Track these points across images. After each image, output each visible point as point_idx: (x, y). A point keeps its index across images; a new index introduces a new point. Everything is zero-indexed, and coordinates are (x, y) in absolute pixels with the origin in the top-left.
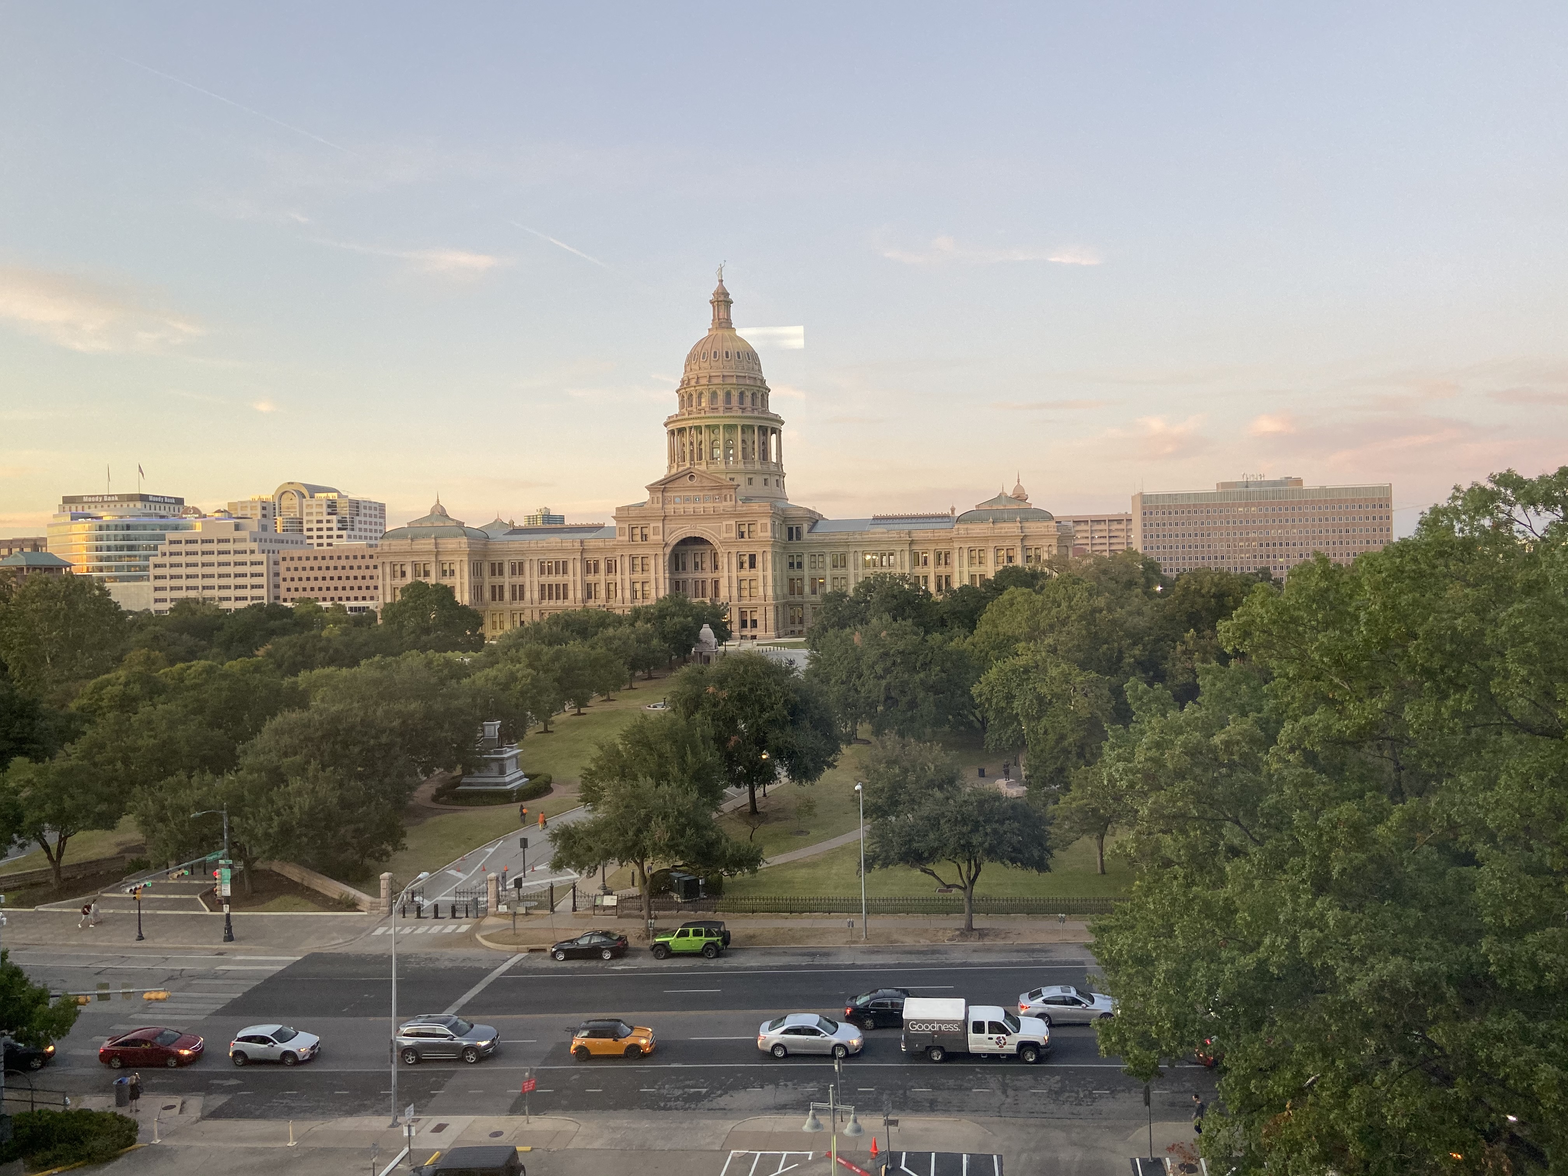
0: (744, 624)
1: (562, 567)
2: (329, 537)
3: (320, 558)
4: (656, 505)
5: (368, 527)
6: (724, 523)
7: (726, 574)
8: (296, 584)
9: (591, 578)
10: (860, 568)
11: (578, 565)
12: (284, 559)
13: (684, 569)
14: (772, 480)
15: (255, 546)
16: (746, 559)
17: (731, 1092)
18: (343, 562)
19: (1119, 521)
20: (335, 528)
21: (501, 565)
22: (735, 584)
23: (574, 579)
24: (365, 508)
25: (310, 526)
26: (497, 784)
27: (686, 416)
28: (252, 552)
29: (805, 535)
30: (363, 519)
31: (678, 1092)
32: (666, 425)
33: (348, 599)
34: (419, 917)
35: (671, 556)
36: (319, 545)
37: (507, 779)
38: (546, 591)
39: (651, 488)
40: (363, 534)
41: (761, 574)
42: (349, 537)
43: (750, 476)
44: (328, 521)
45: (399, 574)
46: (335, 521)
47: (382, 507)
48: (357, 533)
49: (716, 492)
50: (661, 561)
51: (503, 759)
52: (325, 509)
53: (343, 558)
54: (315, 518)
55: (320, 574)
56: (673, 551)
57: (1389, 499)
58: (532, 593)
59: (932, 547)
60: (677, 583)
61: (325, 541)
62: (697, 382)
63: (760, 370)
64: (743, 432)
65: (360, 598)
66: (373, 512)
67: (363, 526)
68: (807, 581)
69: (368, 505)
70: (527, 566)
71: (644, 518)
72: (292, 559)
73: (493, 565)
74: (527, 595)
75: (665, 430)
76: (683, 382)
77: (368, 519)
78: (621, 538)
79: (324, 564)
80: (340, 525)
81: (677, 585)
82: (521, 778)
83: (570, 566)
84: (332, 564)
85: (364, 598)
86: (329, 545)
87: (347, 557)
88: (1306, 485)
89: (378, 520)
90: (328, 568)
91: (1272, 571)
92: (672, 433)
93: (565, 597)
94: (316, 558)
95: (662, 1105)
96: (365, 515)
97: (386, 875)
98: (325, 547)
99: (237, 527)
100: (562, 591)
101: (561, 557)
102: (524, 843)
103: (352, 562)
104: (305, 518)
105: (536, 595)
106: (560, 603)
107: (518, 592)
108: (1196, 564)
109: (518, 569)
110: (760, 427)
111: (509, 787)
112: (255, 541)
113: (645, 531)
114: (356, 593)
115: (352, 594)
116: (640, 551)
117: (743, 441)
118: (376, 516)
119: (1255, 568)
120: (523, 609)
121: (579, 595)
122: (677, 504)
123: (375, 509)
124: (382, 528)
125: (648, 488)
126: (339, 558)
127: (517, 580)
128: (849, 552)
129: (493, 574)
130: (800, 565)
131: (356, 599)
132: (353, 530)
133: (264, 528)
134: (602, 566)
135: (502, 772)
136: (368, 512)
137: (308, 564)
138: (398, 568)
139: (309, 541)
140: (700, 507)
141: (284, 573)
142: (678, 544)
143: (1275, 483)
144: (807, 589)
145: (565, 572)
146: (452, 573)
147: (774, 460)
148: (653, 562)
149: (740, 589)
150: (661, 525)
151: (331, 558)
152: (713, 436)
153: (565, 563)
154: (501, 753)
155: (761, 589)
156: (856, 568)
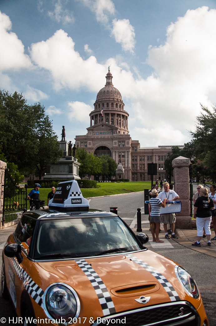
4: (90, 135)
6: (114, 141)
14: (126, 133)
16: (121, 154)
27: (98, 111)
35: (94, 153)
39: (88, 129)
41: (126, 159)
49: (111, 131)
62: (102, 100)
68: (138, 165)
75: (89, 116)
92: (92, 116)
113: (86, 144)
122: (98, 135)
128: (153, 156)
130: (136, 160)
140: (106, 136)
150: (91, 142)
155: (126, 165)
156: (156, 161)
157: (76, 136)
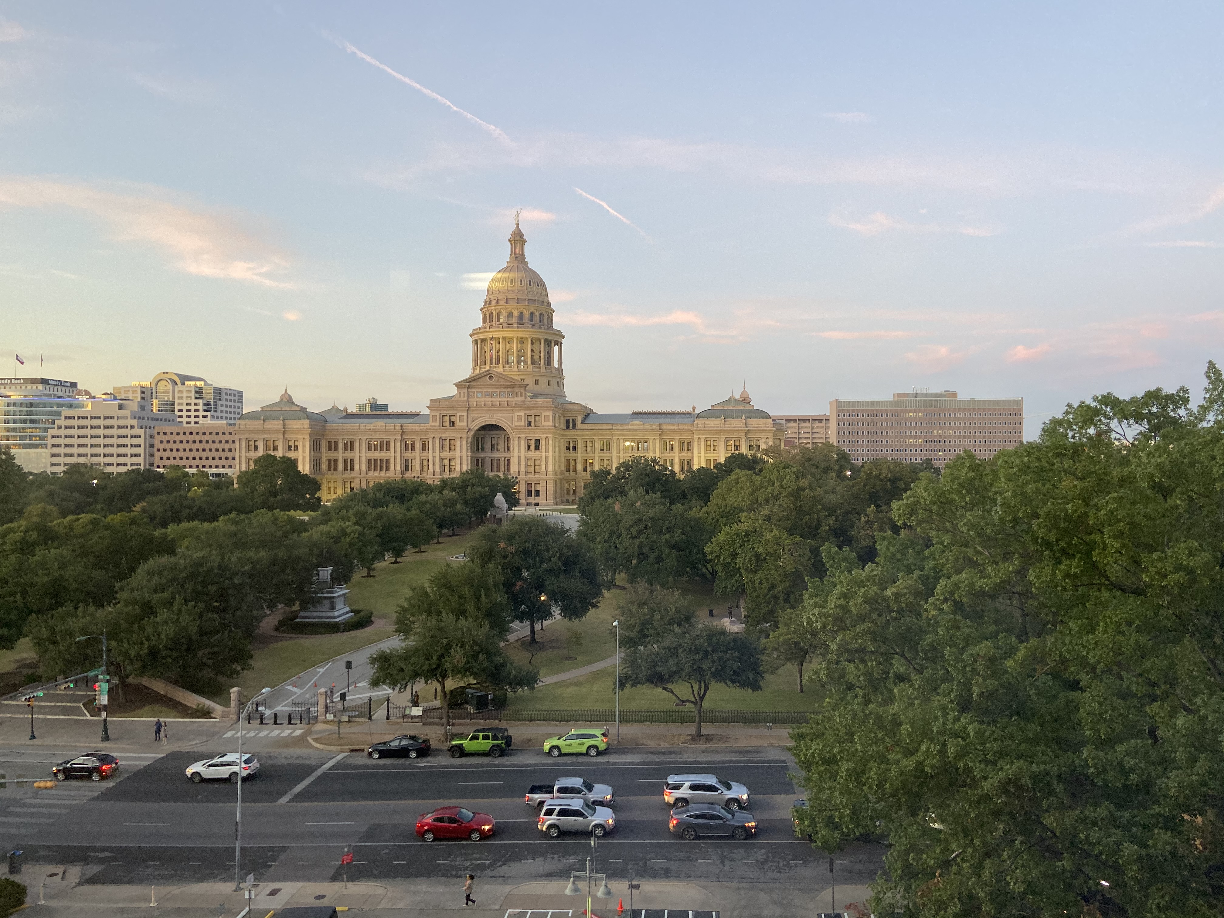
0: (529, 494)
1: (386, 446)
2: (197, 417)
3: (188, 433)
4: (462, 399)
5: (228, 409)
6: (516, 414)
7: (516, 454)
8: (168, 454)
9: (408, 455)
10: (621, 452)
11: (399, 444)
12: (158, 434)
13: (483, 449)
14: (554, 382)
15: (135, 422)
16: (533, 442)
17: (509, 864)
18: (207, 437)
19: (820, 421)
20: (201, 410)
21: (336, 443)
22: (523, 463)
23: (395, 455)
24: (226, 394)
25: (181, 408)
26: (328, 618)
27: (488, 329)
28: (132, 427)
29: (579, 425)
30: (224, 403)
31: (467, 864)
32: (471, 336)
33: (210, 467)
34: (261, 723)
35: (473, 438)
36: (187, 423)
37: (336, 614)
38: (372, 465)
39: (458, 385)
40: (224, 415)
41: (543, 454)
42: (213, 417)
43: (537, 378)
44: (196, 404)
45: (253, 448)
46: (201, 404)
47: (240, 394)
48: (219, 414)
49: (509, 390)
50: (465, 443)
51: (333, 597)
52: (193, 395)
53: (207, 434)
54: (185, 401)
55: (187, 447)
56: (475, 435)
57: (1021, 409)
58: (361, 466)
59: (677, 437)
60: (477, 460)
61: (193, 420)
62: (497, 303)
63: (547, 295)
64: (532, 343)
65: (220, 466)
66: (233, 398)
67: (224, 409)
68: (580, 461)
69: (229, 392)
70: (357, 444)
71: (453, 408)
72: (165, 434)
73: (330, 442)
74: (357, 467)
75: (471, 340)
76: (485, 302)
77: (229, 403)
78: (433, 424)
79: (191, 438)
80: (205, 408)
81: (477, 462)
82: (347, 613)
83: (392, 445)
84: (197, 438)
85: (223, 467)
86: (196, 423)
87: (211, 434)
88: (960, 397)
89: (237, 404)
90: (194, 442)
91: (934, 462)
92: (476, 342)
93: (387, 469)
94: (185, 434)
95: (454, 873)
96: (226, 400)
97: (235, 689)
98: (193, 424)
99: (121, 407)
100: (385, 465)
101: (385, 438)
102: (349, 665)
103: (214, 437)
104: (177, 401)
105: (364, 467)
106: (383, 474)
107: (349, 465)
108: (877, 455)
109: (350, 446)
110: (546, 340)
111: (337, 620)
112: (135, 418)
113: (453, 419)
114: (217, 462)
115: (213, 463)
116: (448, 435)
117: (532, 350)
118: (235, 401)
119: (921, 459)
120: (353, 478)
121: (398, 468)
122: (478, 398)
123: (235, 395)
124: (240, 410)
125: (456, 385)
126: (204, 434)
127: (349, 455)
128: (613, 440)
129: (330, 450)
130: (574, 448)
131: (217, 467)
132: (216, 411)
133: (143, 408)
134: (418, 445)
135: (332, 608)
136: (228, 397)
137: (178, 438)
138: (252, 443)
139: (179, 420)
140: (497, 401)
141: (158, 445)
142: (478, 430)
143: (937, 395)
144: (580, 467)
145: (388, 449)
146: (296, 448)
147: (556, 366)
148: (458, 444)
149: (527, 466)
150: (465, 414)
151: (197, 433)
152: (508, 345)
153: (388, 443)
154: (332, 592)
155: (543, 467)
156: (618, 452)
157: (431, 401)
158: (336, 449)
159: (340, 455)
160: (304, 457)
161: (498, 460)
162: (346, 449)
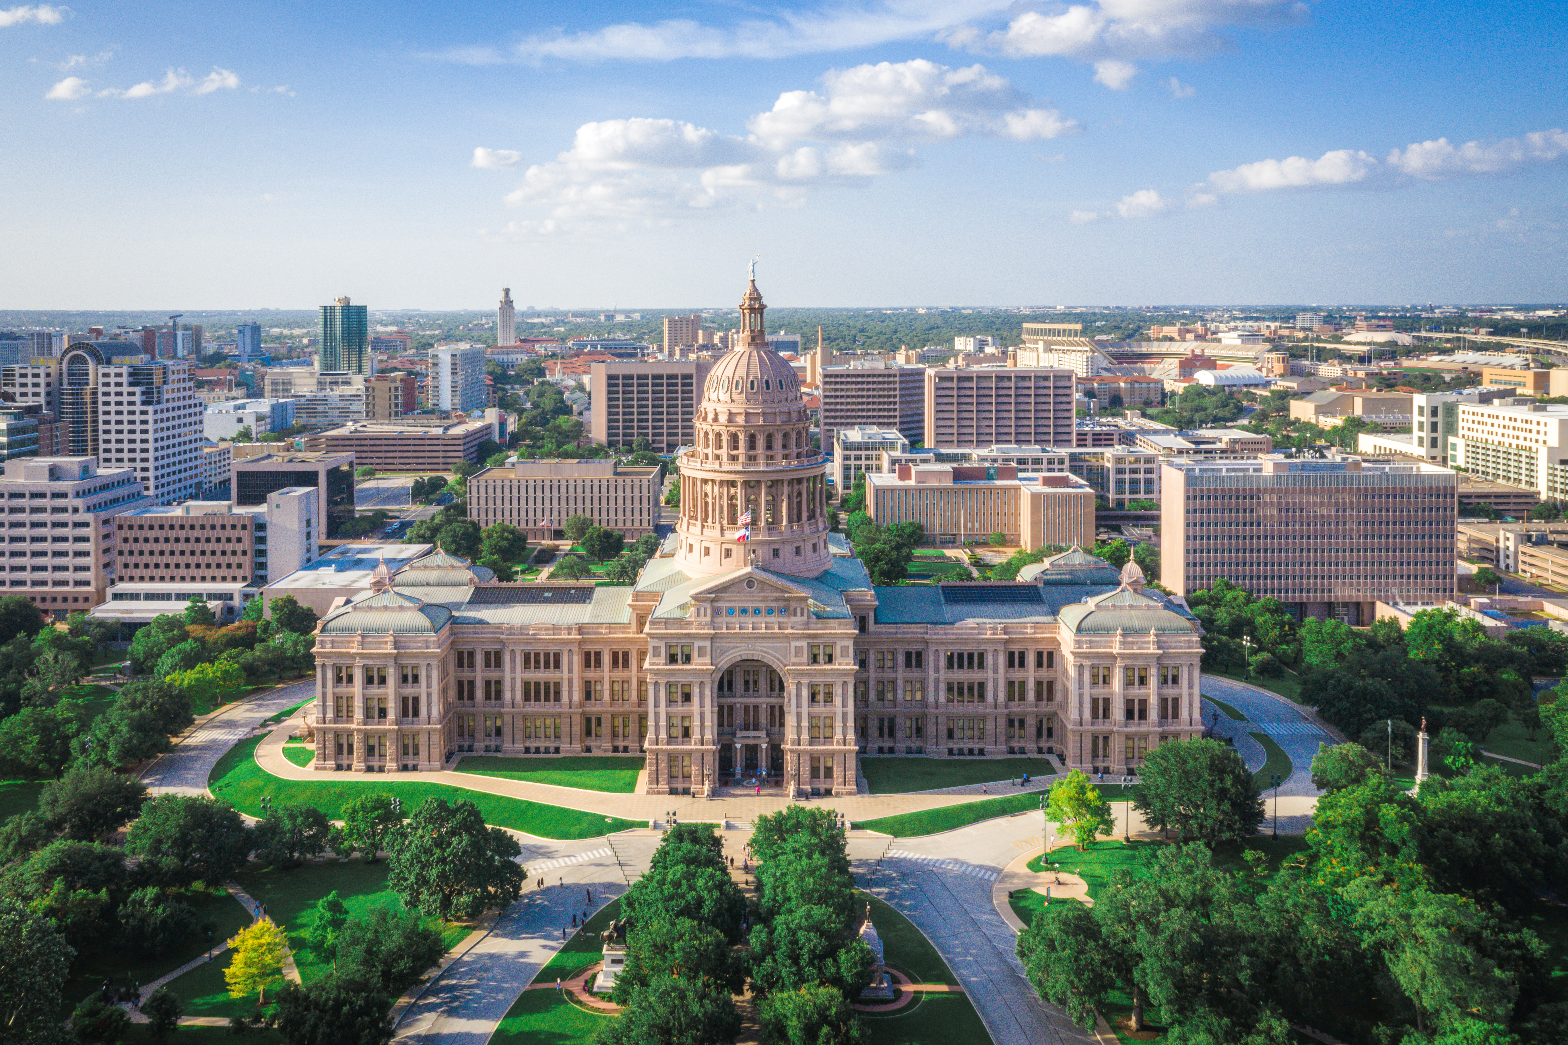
1: (554, 662)
4: (702, 620)
6: (794, 644)
7: (793, 707)
9: (591, 674)
11: (576, 659)
12: (120, 528)
15: (79, 503)
16: (821, 689)
18: (197, 533)
20: (138, 403)
21: (470, 653)
22: (805, 724)
23: (569, 675)
28: (76, 510)
33: (203, 579)
35: (719, 683)
38: (532, 691)
39: (697, 598)
41: (839, 710)
50: (708, 692)
53: (198, 527)
55: (167, 547)
56: (721, 677)
58: (513, 692)
60: (722, 708)
68: (872, 685)
70: (506, 658)
71: (687, 635)
73: (461, 655)
74: (507, 695)
79: (172, 534)
83: (565, 659)
84: (182, 534)
87: (203, 527)
90: (177, 540)
93: (557, 699)
100: (552, 692)
101: (553, 649)
105: (519, 696)
106: (550, 706)
107: (494, 690)
109: (494, 660)
113: (688, 652)
114: (214, 571)
115: (208, 573)
120: (501, 713)
121: (576, 696)
122: (730, 618)
126: (192, 527)
127: (493, 675)
129: (461, 665)
132: (159, 401)
137: (152, 534)
140: (761, 623)
141: (119, 545)
144: (872, 695)
145: (557, 667)
146: (414, 677)
148: (696, 692)
149: (810, 728)
150: (708, 645)
151: (182, 527)
153: (557, 656)
156: (937, 670)
158: (472, 665)
159: (480, 674)
160: (429, 695)
161: (756, 708)
162: (488, 665)
